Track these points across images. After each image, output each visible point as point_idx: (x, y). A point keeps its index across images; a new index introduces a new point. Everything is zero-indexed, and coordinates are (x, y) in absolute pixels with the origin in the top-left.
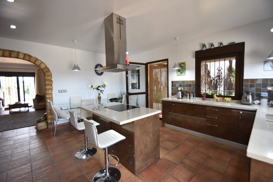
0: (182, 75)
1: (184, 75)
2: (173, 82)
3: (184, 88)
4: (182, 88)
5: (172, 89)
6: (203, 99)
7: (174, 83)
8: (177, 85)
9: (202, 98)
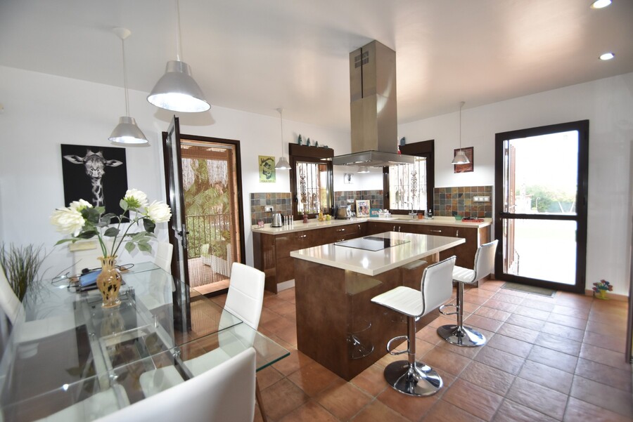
0: (270, 181)
1: (274, 182)
2: (253, 195)
3: (275, 208)
4: (272, 207)
5: (253, 210)
6: (305, 222)
7: (255, 197)
8: (263, 201)
9: (302, 221)
